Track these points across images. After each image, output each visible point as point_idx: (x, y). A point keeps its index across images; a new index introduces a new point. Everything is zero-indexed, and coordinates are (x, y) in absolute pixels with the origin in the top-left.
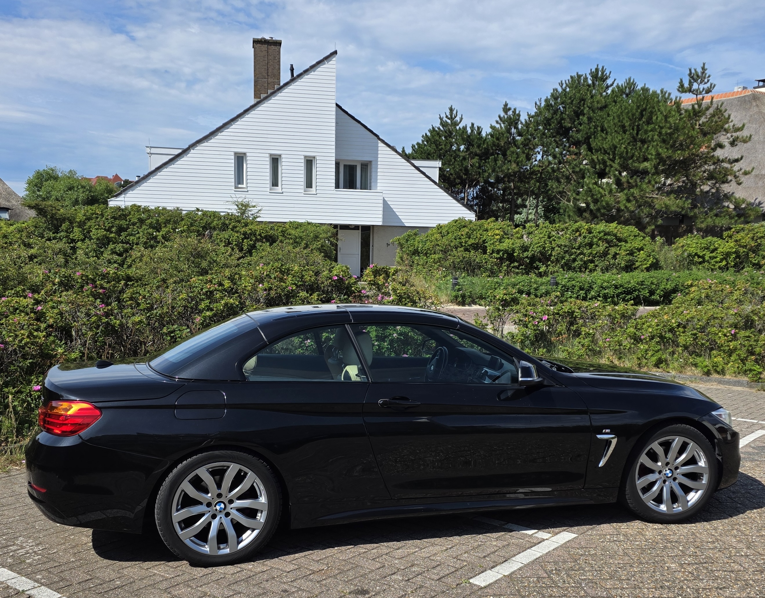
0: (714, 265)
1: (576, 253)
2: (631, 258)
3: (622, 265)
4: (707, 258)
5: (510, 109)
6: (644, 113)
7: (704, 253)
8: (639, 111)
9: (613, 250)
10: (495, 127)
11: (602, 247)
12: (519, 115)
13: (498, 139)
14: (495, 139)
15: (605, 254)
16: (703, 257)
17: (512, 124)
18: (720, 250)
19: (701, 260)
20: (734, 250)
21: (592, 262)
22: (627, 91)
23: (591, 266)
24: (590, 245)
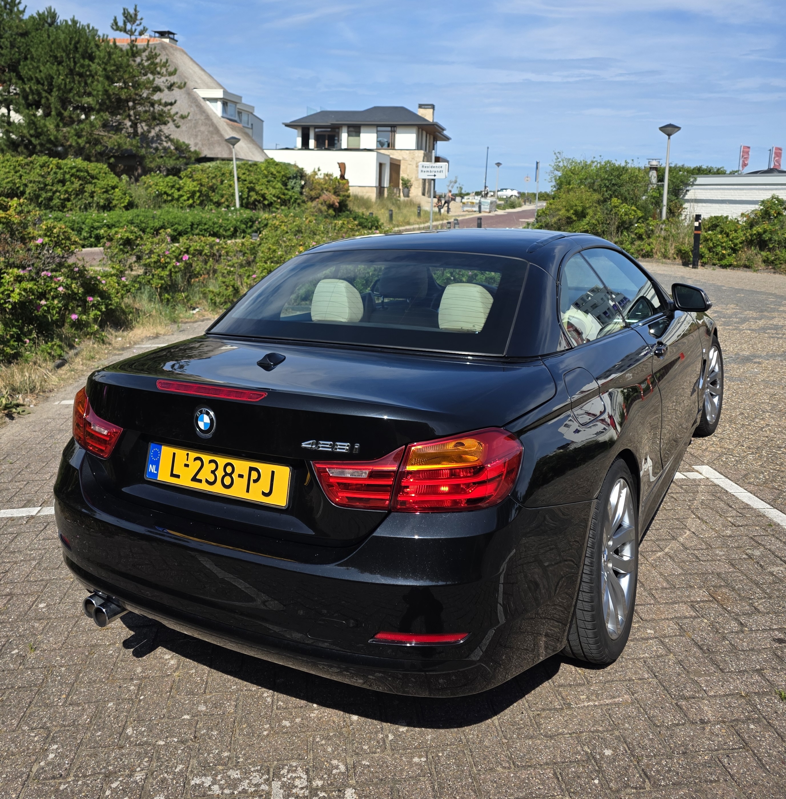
0: (183, 203)
1: (51, 190)
2: (108, 196)
3: (101, 204)
4: (175, 196)
6: (78, 46)
7: (172, 191)
8: (73, 43)
9: (89, 188)
11: (77, 184)
15: (82, 191)
16: (172, 195)
18: (185, 188)
19: (170, 198)
21: (68, 200)
22: (49, 20)
23: (69, 204)
24: (63, 182)
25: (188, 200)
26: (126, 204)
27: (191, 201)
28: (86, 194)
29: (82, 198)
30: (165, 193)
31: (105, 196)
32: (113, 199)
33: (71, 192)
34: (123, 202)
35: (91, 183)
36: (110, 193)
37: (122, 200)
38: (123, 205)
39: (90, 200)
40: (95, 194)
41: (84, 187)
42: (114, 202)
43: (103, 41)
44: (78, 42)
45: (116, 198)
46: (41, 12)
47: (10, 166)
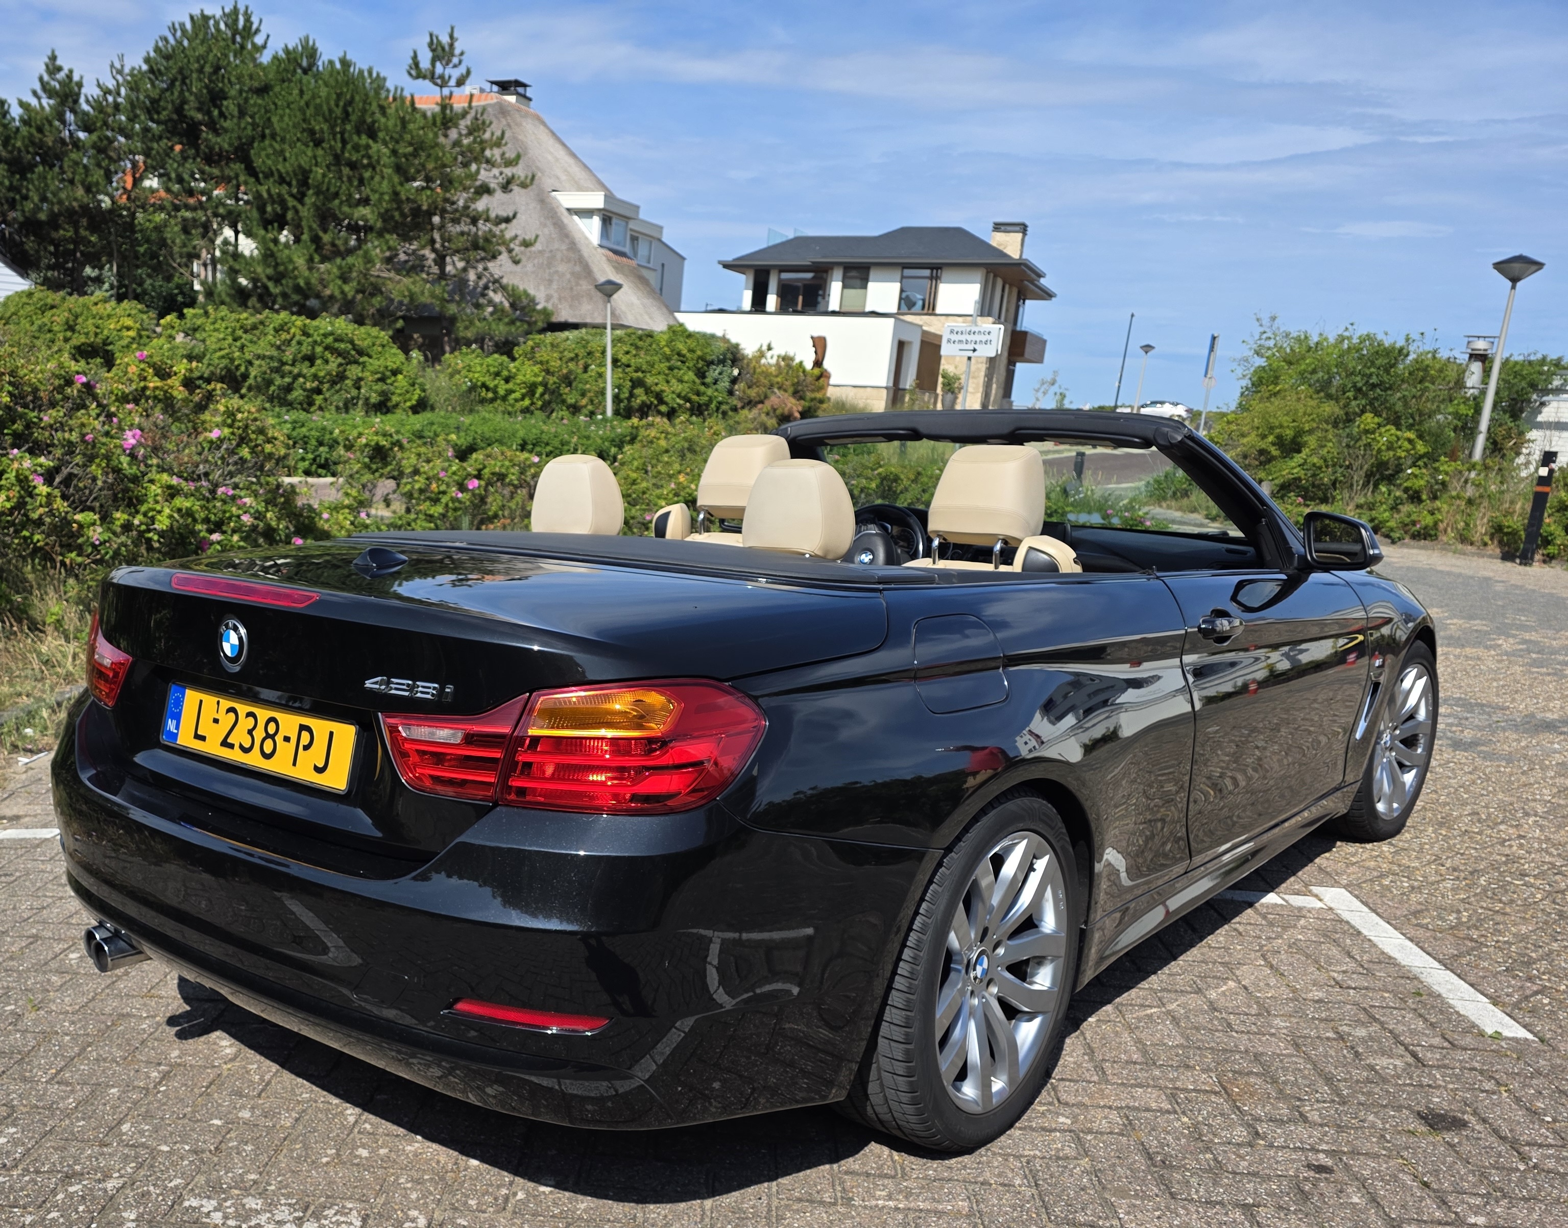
0: (513, 406)
1: (290, 372)
2: (385, 387)
3: (373, 400)
4: (501, 392)
5: (60, 69)
6: (350, 109)
7: (496, 382)
8: (341, 104)
9: (354, 371)
10: (29, 105)
11: (334, 364)
12: (80, 85)
13: (40, 130)
14: (33, 131)
15: (341, 377)
16: (495, 392)
17: (66, 100)
18: (520, 378)
19: (490, 395)
20: (540, 379)
21: (319, 391)
22: (305, 63)
23: (319, 399)
24: (310, 359)
25: (523, 399)
26: (414, 402)
27: (527, 402)
28: (348, 382)
29: (341, 389)
30: (484, 385)
31: (380, 386)
32: (393, 394)
33: (324, 377)
34: (410, 400)
35: (356, 362)
36: (389, 381)
37: (408, 396)
38: (408, 404)
39: (354, 392)
40: (362, 383)
41: (345, 371)
42: (395, 399)
43: (395, 99)
44: (350, 102)
45: (398, 391)
46: (290, 47)
47: (227, 328)
